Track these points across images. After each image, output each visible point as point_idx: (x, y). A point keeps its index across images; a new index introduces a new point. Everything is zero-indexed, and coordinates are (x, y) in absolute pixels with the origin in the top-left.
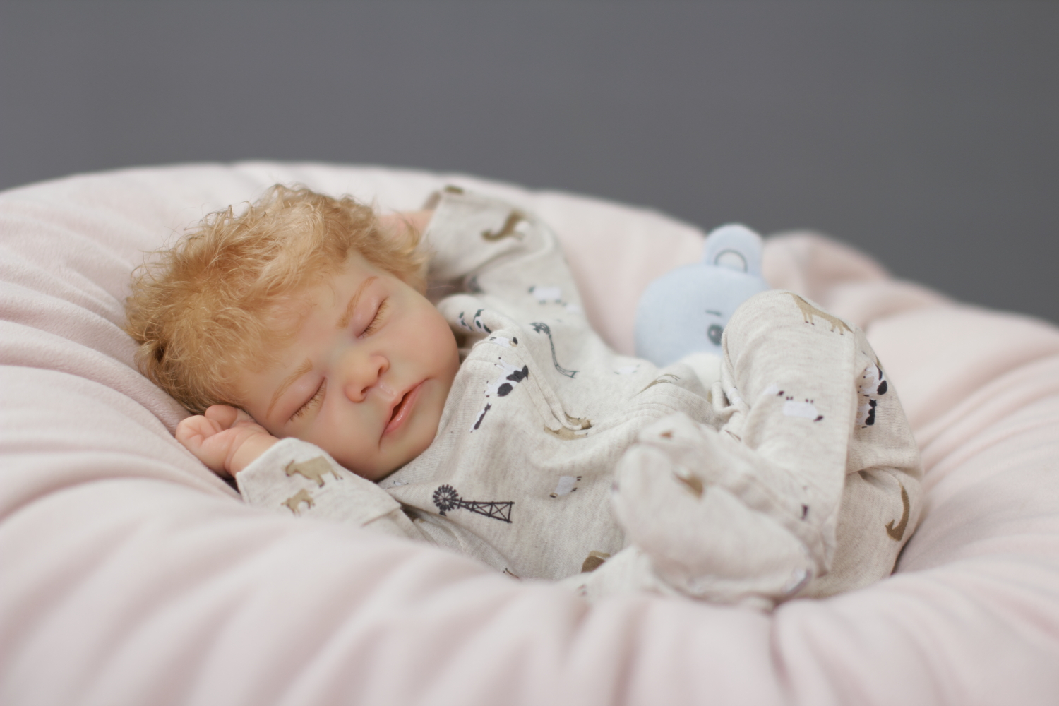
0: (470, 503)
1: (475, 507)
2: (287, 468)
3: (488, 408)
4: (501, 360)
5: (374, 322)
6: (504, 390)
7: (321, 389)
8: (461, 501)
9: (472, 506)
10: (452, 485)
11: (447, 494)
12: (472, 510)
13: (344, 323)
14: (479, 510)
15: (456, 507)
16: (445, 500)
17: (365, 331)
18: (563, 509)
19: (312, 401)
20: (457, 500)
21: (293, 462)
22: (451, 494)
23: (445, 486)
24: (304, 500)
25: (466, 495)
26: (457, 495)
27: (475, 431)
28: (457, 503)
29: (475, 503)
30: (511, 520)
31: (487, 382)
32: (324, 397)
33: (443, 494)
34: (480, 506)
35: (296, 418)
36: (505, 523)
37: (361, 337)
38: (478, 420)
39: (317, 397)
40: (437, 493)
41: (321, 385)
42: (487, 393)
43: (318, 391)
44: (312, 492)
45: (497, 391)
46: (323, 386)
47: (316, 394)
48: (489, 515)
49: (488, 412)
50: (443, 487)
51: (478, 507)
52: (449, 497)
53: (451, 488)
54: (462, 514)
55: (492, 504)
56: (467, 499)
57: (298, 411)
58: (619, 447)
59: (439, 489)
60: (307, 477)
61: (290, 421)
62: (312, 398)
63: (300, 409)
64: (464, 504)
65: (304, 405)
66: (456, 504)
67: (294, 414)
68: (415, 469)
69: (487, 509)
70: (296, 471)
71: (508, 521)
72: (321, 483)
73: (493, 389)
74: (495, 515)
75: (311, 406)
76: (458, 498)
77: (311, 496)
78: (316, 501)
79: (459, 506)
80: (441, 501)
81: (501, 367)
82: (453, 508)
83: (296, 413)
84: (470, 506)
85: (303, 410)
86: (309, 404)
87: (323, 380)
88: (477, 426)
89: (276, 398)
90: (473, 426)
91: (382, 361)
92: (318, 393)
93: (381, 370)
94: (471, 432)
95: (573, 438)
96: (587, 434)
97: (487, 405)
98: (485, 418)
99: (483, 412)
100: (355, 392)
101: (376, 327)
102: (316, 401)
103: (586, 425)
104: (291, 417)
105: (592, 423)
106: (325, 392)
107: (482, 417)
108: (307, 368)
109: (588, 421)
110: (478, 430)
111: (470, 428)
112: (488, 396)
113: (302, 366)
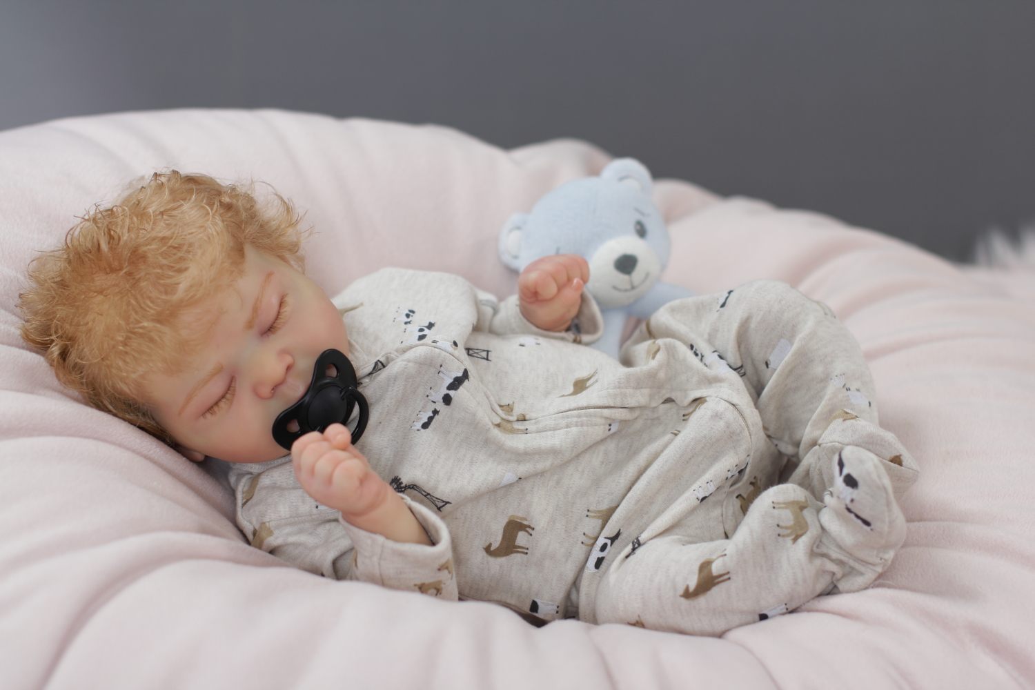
5: (277, 321)
7: (232, 389)
17: (269, 330)
19: (224, 400)
27: (423, 430)
31: (431, 388)
32: (234, 395)
35: (208, 415)
37: (266, 335)
39: (228, 396)
41: (231, 385)
43: (228, 389)
46: (233, 385)
47: (226, 393)
49: (436, 416)
57: (210, 409)
62: (223, 397)
63: (212, 407)
65: (216, 403)
67: (206, 412)
75: (222, 404)
81: (443, 376)
83: (208, 410)
85: (216, 408)
86: (221, 401)
87: (232, 379)
88: (425, 426)
89: (189, 399)
90: (419, 425)
91: (289, 360)
92: (229, 392)
93: (289, 368)
94: (418, 430)
95: (513, 431)
96: (527, 429)
97: (435, 409)
98: (434, 421)
99: (432, 415)
100: (266, 391)
101: (279, 326)
102: (228, 400)
103: (521, 418)
104: (203, 414)
105: (527, 417)
106: (234, 390)
107: (430, 419)
108: (219, 370)
109: (524, 416)
110: (427, 430)
111: (415, 426)
112: (434, 402)
113: (214, 369)
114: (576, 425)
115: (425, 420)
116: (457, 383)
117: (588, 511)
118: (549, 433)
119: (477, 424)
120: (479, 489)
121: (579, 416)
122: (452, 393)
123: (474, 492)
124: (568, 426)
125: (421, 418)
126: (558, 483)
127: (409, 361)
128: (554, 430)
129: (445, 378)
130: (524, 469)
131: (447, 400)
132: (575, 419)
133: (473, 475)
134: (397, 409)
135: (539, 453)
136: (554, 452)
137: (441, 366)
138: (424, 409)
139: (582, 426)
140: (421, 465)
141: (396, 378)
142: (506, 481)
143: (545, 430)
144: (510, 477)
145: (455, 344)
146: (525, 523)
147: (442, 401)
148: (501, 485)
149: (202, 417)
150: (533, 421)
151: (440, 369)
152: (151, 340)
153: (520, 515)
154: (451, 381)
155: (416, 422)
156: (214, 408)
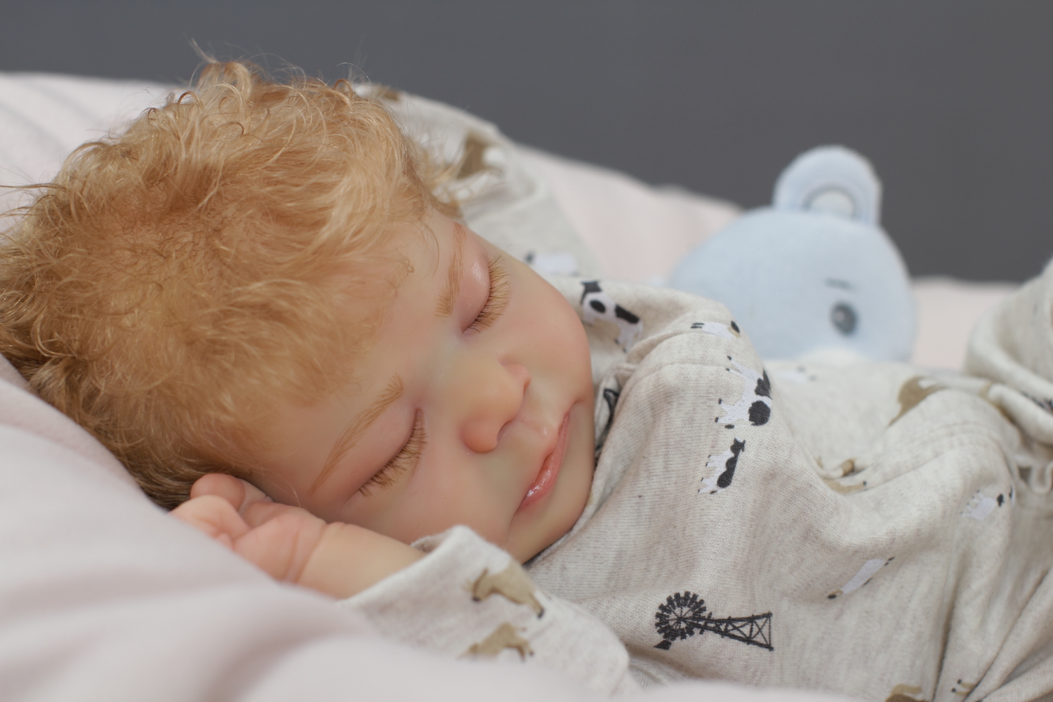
0: (721, 621)
1: (730, 627)
2: (476, 585)
3: (738, 447)
4: (732, 360)
5: (489, 304)
6: (759, 414)
7: (417, 432)
8: (709, 619)
9: (724, 627)
10: (696, 592)
11: (685, 609)
12: (725, 634)
13: (447, 306)
14: (736, 633)
15: (697, 631)
16: (680, 619)
17: (477, 321)
18: (838, 618)
19: (404, 456)
20: (703, 619)
21: (485, 572)
22: (693, 609)
23: (682, 595)
24: (509, 646)
25: (718, 609)
26: (704, 609)
27: (721, 491)
28: (702, 623)
29: (730, 621)
30: (772, 645)
31: (720, 402)
32: (422, 443)
33: (678, 611)
34: (738, 624)
35: (374, 489)
36: (766, 650)
37: (469, 331)
38: (722, 469)
39: (412, 447)
40: (664, 610)
41: (415, 425)
42: (724, 421)
43: (412, 435)
44: (524, 630)
45: (747, 416)
46: (419, 424)
47: (409, 442)
48: (748, 640)
49: (742, 455)
50: (677, 595)
51: (735, 628)
52: (690, 614)
53: (695, 596)
54: (706, 644)
55: (751, 620)
56: (718, 615)
57: (377, 475)
58: (955, 501)
59: (669, 600)
60: (515, 601)
61: (359, 496)
62: (402, 450)
63: (381, 471)
64: (712, 625)
65: (390, 463)
66: (699, 626)
67: (368, 483)
68: (564, 568)
69: (746, 630)
70: (495, 591)
71: (769, 647)
72: (539, 611)
73: (738, 412)
74: (755, 639)
75: (403, 461)
76: (705, 614)
77: (524, 636)
78: (535, 645)
79: (703, 629)
80: (671, 623)
81: (738, 374)
82: (691, 633)
83: (373, 479)
84: (723, 627)
85: (389, 473)
86: (399, 460)
87: (417, 415)
88: (724, 480)
89: (338, 453)
90: (712, 482)
92: (413, 439)
93: (525, 388)
94: (713, 492)
95: (843, 491)
96: (864, 483)
97: (736, 442)
98: (739, 464)
99: (731, 455)
102: (411, 454)
103: (849, 467)
104: (362, 488)
105: (858, 464)
106: (422, 436)
107: (731, 464)
108: (396, 393)
109: (852, 462)
110: (729, 488)
111: (705, 486)
112: (730, 427)
113: (388, 390)
115: (723, 469)
122: (766, 400)
129: (743, 377)
145: (735, 327)
147: (747, 418)
149: (359, 493)
150: (870, 468)
155: (707, 477)
156: (385, 472)
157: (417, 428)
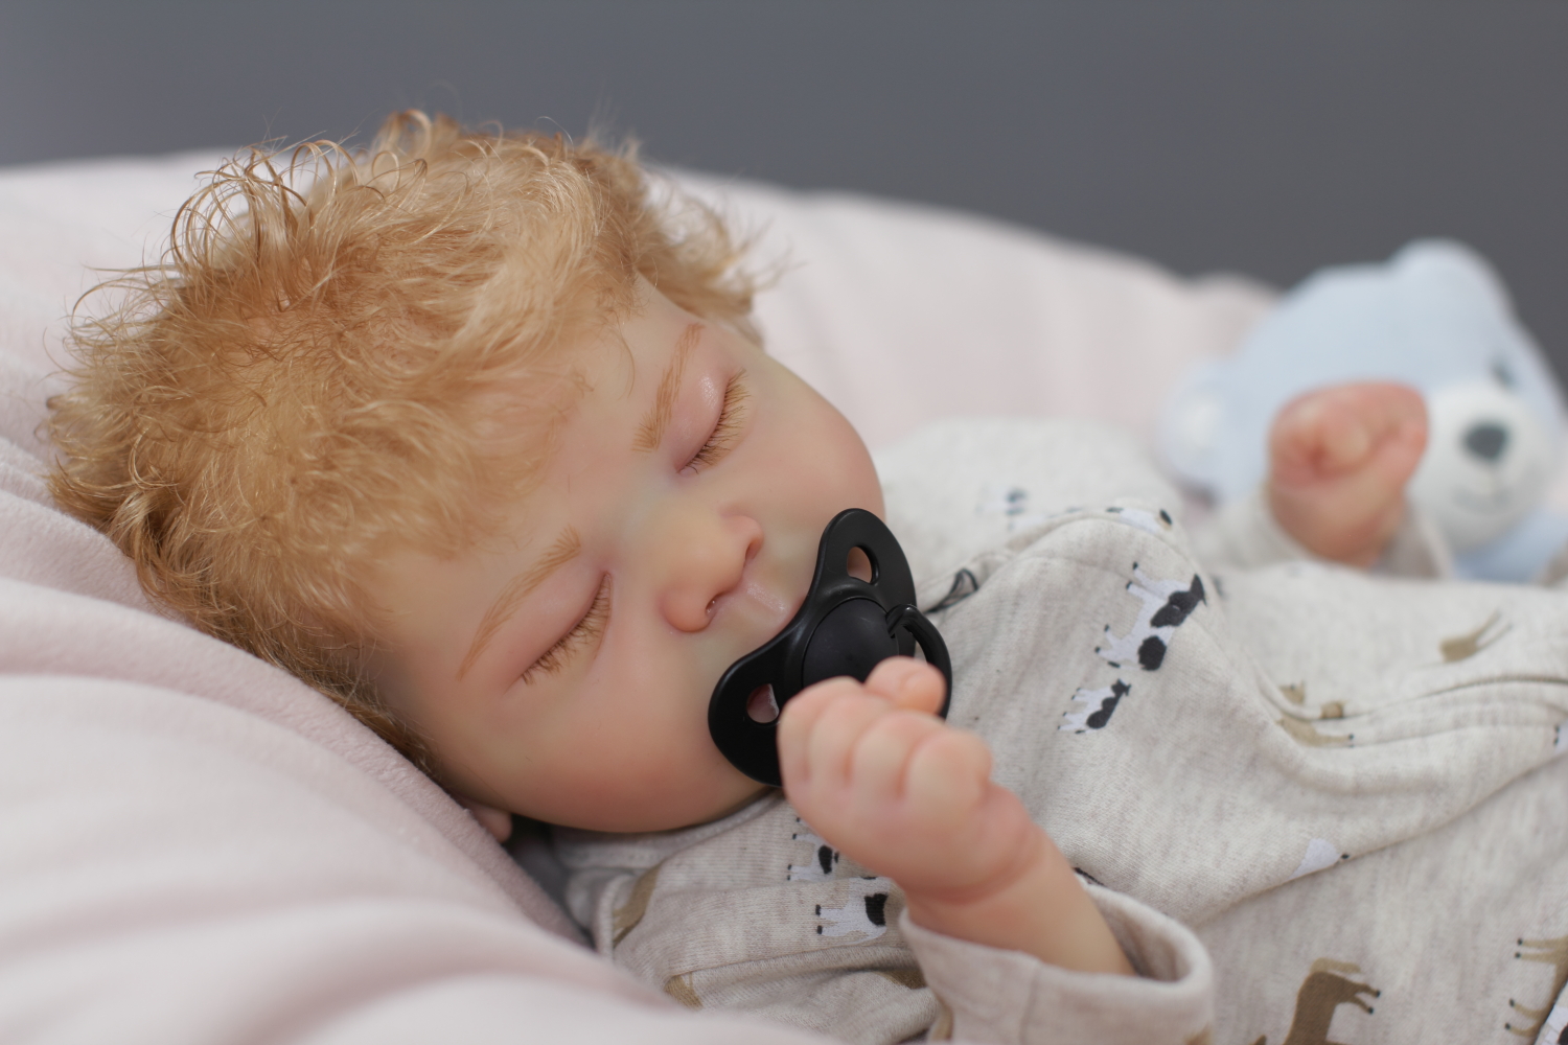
3: (1121, 689)
5: (719, 435)
7: (601, 603)
13: (649, 437)
17: (699, 455)
19: (580, 633)
27: (1091, 732)
31: (1107, 628)
32: (606, 620)
35: (539, 674)
39: (592, 622)
41: (598, 593)
43: (593, 606)
45: (1136, 654)
46: (604, 593)
47: (588, 614)
49: (1124, 698)
57: (543, 658)
62: (579, 625)
63: (549, 652)
65: (561, 642)
67: (532, 667)
73: (1127, 648)
75: (577, 642)
83: (538, 662)
85: (559, 655)
86: (572, 638)
87: (602, 581)
88: (1097, 721)
89: (489, 627)
90: (1080, 720)
91: (750, 529)
92: (594, 611)
93: (752, 550)
94: (1079, 732)
95: (1315, 741)
96: (1351, 737)
97: (1120, 682)
98: (1118, 707)
99: (1110, 694)
100: (691, 607)
101: (726, 445)
102: (591, 631)
103: (1333, 711)
104: (525, 674)
105: (1348, 710)
106: (608, 607)
107: (1109, 706)
108: (569, 551)
109: (1339, 704)
110: (1103, 731)
111: (1069, 723)
112: (1115, 665)
113: (557, 546)
114: (1480, 721)
115: (1096, 707)
116: (1178, 608)
117: (1520, 942)
118: (1412, 743)
119: (1234, 711)
120: (1245, 881)
121: (1485, 700)
122: (1165, 633)
123: (1231, 888)
124: (1458, 724)
125: (1084, 705)
126: (1432, 876)
127: (1052, 555)
128: (1424, 733)
129: (1147, 596)
130: (1355, 830)
131: (1152, 655)
132: (1475, 708)
133: (1226, 845)
134: (1019, 683)
135: (1391, 789)
136: (1429, 786)
137: (1135, 566)
138: (1088, 681)
139: (1494, 722)
140: (1094, 816)
141: (1018, 598)
142: (1310, 863)
143: (1398, 736)
144: (1320, 852)
145: (1165, 517)
146: (1356, 979)
147: (1135, 658)
148: (1299, 873)
149: (522, 680)
150: (1365, 719)
151: (1131, 575)
152: (397, 447)
153: (1343, 956)
154: (1160, 603)
155: (1073, 712)
156: (554, 654)
157: (602, 597)
